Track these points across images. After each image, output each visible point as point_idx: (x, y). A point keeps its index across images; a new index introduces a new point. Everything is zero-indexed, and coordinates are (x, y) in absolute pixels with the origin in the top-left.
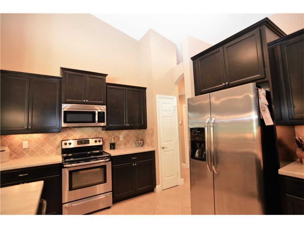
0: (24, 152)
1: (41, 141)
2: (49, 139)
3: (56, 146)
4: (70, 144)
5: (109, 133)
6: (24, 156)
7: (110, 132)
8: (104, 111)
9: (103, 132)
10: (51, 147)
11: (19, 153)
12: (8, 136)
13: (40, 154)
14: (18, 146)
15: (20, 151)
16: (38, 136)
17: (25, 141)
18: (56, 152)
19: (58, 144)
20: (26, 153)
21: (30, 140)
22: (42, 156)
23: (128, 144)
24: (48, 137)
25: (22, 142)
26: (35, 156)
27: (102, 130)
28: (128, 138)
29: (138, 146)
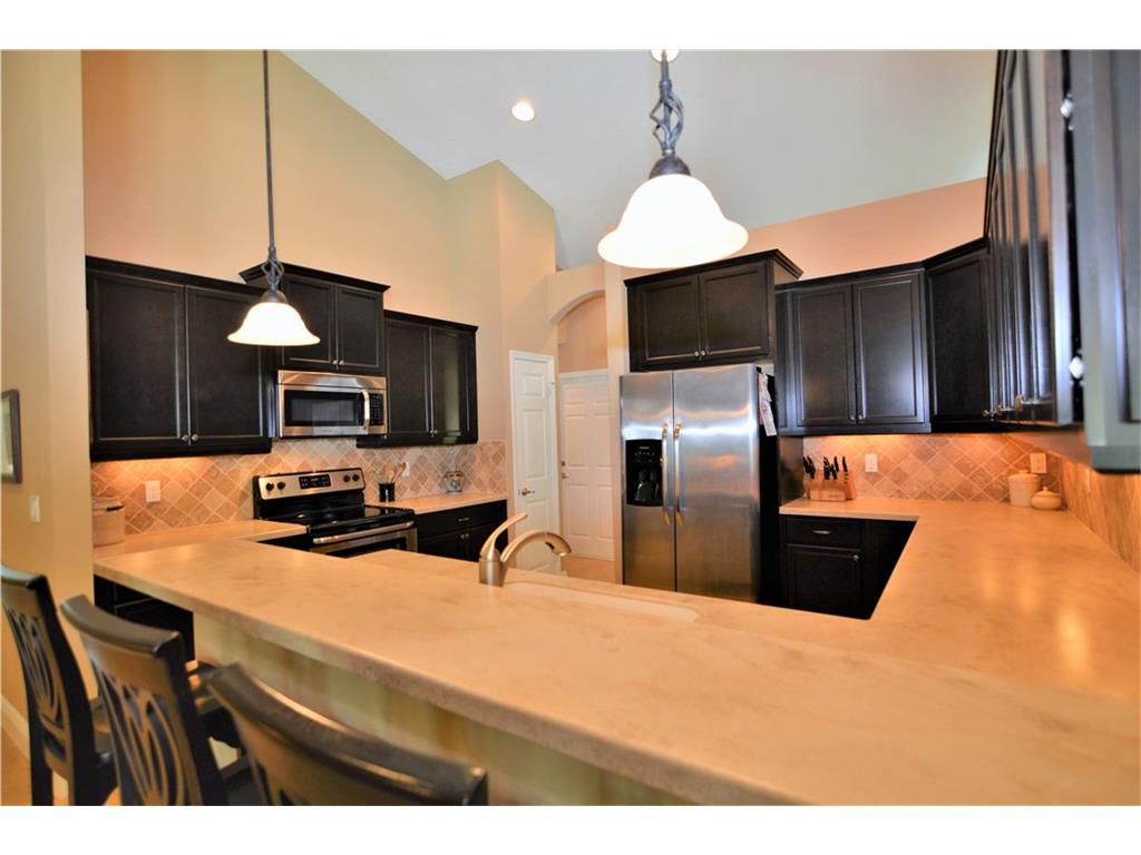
0: (150, 513)
1: (194, 479)
2: (219, 472)
3: (238, 494)
4: (281, 486)
5: (374, 455)
6: (149, 525)
7: (378, 453)
8: (381, 392)
9: (361, 452)
10: (222, 496)
11: (134, 516)
12: (102, 463)
13: (193, 518)
14: (134, 494)
15: (139, 512)
16: (186, 466)
17: (152, 479)
18: (240, 513)
19: (242, 488)
20: (156, 514)
21: (166, 478)
22: (202, 525)
23: (423, 487)
24: (213, 467)
25: (141, 482)
26: (181, 526)
27: (358, 446)
28: (422, 469)
29: (449, 491)
